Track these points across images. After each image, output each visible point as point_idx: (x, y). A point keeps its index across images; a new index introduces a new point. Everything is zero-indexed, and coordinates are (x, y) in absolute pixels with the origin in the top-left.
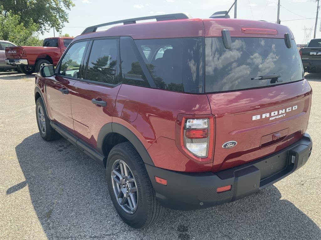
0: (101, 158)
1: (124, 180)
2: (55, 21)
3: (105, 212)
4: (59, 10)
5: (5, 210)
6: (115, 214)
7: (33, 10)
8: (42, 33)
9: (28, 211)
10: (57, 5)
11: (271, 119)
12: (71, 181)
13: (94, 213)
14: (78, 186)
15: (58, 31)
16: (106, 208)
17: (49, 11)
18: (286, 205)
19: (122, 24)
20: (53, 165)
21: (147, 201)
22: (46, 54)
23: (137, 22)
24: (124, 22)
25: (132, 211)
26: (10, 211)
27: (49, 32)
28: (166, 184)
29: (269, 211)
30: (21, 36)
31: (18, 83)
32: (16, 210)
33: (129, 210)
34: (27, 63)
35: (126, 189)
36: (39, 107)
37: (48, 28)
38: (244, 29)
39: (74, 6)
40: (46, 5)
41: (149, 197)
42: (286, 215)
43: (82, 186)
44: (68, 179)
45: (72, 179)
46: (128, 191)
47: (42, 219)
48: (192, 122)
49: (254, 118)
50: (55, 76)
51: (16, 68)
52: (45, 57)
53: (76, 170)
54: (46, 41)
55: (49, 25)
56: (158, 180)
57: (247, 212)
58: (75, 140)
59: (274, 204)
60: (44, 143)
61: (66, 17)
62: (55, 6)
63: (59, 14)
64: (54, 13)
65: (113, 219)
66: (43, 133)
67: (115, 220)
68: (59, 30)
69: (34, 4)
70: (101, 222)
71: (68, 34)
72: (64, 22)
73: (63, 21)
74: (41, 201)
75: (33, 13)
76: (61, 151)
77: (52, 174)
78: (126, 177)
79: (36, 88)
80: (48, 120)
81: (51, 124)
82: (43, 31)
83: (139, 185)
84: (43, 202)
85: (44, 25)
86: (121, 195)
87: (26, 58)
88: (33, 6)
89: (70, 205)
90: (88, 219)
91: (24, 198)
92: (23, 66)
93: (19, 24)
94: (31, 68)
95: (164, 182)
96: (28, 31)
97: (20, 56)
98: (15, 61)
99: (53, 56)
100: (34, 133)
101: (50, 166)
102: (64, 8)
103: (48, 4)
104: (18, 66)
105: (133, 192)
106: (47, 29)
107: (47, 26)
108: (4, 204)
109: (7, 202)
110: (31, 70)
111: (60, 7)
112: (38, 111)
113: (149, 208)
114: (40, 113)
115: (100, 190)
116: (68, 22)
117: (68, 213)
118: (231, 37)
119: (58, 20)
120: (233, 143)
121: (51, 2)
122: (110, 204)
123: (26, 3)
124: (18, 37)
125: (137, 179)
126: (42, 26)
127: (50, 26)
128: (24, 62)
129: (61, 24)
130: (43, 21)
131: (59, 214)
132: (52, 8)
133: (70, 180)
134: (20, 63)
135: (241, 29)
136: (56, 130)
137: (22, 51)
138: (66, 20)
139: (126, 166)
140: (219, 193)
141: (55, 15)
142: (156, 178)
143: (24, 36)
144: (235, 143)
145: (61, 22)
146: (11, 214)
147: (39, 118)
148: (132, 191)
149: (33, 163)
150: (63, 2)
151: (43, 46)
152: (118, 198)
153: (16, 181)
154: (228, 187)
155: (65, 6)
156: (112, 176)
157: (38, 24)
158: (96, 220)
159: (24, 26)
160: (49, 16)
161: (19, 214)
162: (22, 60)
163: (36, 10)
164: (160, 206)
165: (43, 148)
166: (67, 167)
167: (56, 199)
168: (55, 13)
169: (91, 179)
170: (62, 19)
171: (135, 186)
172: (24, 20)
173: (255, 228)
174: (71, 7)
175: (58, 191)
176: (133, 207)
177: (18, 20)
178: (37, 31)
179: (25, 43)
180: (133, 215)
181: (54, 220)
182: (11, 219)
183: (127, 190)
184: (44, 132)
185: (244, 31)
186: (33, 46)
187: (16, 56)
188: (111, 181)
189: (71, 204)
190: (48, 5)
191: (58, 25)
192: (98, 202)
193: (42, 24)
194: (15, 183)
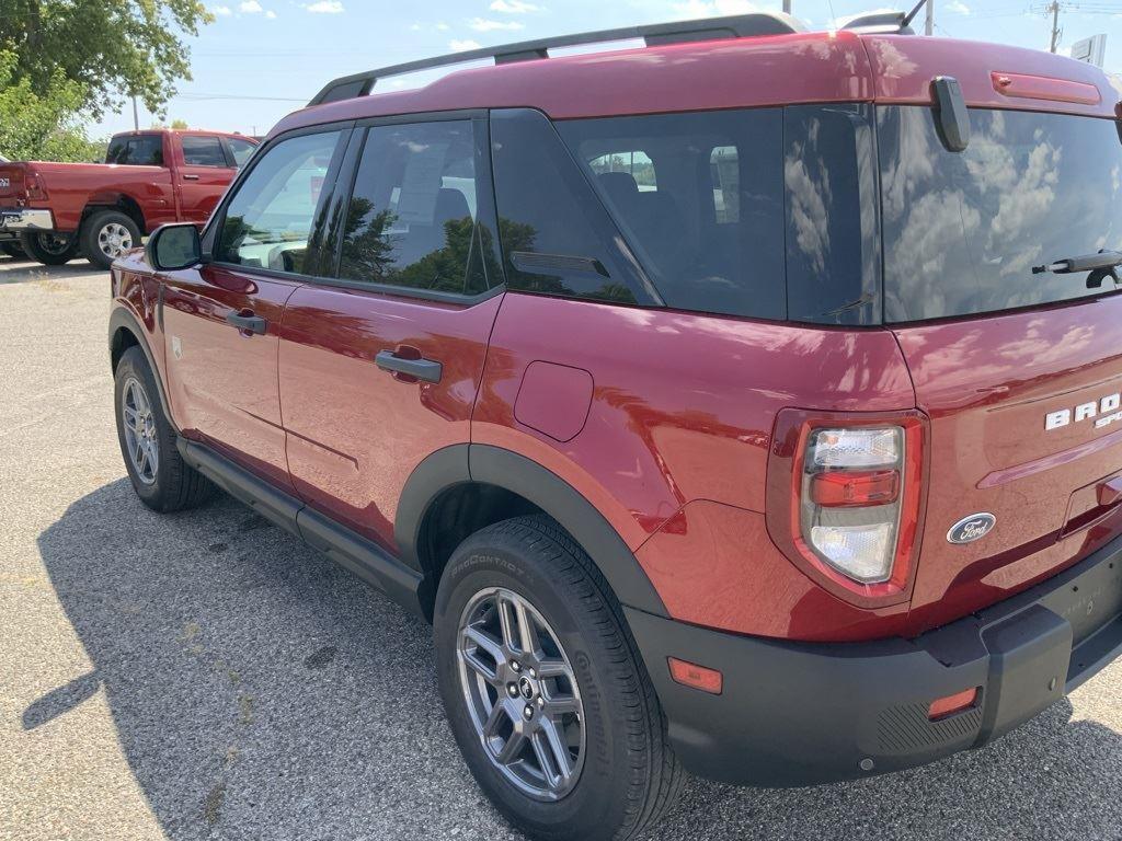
0: (411, 581)
1: (515, 666)
2: (144, 72)
3: (432, 792)
4: (154, 35)
5: (35, 796)
6: (469, 799)
7: (64, 33)
8: (95, 114)
9: (124, 793)
10: (148, 15)
11: (1101, 423)
12: (278, 667)
13: (387, 795)
14: (308, 689)
15: (153, 110)
16: (432, 776)
17: (120, 39)
18: (1099, 743)
19: (490, 62)
20: (196, 604)
21: (629, 753)
22: (119, 191)
23: (553, 53)
24: (496, 56)
25: (552, 790)
26: (55, 798)
27: (120, 112)
28: (718, 690)
29: (1046, 769)
30: (23, 125)
31: (21, 296)
32: (78, 794)
33: (542, 784)
34: (49, 226)
35: (520, 702)
36: (128, 383)
37: (118, 98)
38: (1002, 79)
39: (209, 19)
40: (110, 15)
41: (634, 738)
42: (1111, 779)
43: (323, 687)
44: (265, 659)
45: (281, 660)
46: (532, 709)
47: (188, 826)
48: (836, 440)
49: (1053, 421)
50: (199, 266)
51: (8, 242)
52: (115, 203)
53: (289, 624)
54: (116, 144)
55: (121, 88)
56: (682, 671)
57: (965, 771)
58: (289, 511)
59: (1055, 738)
60: (148, 519)
61: (181, 59)
62: (142, 21)
63: (157, 48)
64: (139, 46)
65: (468, 817)
66: (146, 480)
67: (474, 821)
68: (158, 105)
69: (64, 12)
70: (423, 831)
71: (182, 121)
72: (176, 79)
73: (171, 73)
74: (171, 752)
75: (62, 45)
76: (220, 548)
77: (198, 640)
78: (527, 656)
79: (116, 313)
80: (167, 433)
81: (180, 446)
82: (102, 108)
83: (592, 691)
84: (182, 757)
85: (103, 89)
86: (504, 726)
87: (47, 204)
88: (62, 19)
89: (290, 767)
90: (369, 823)
91: (102, 742)
92: (33, 233)
93: (15, 81)
94: (63, 242)
95: (709, 681)
96: (46, 109)
97: (22, 196)
98: (4, 216)
99: (144, 199)
100: (107, 481)
101: (185, 608)
102: (173, 28)
103: (118, 11)
104: (13, 233)
105: (556, 717)
106: (114, 103)
107: (113, 88)
108: (26, 769)
109: (38, 759)
110: (62, 251)
111: (161, 23)
112: (124, 401)
113: (636, 782)
114: (133, 406)
115: (395, 701)
116: (189, 78)
117: (286, 797)
118: (968, 107)
119: (153, 71)
120: (984, 520)
121: (128, 6)
122: (442, 758)
123: (35, 7)
124: (11, 129)
125: (584, 668)
126: (96, 90)
127: (125, 93)
128: (40, 219)
129: (165, 84)
130: (98, 74)
131: (252, 805)
132: (130, 26)
133: (273, 664)
134: (23, 225)
135: (994, 78)
136: (201, 470)
137: (31, 181)
138: (180, 70)
139: (528, 613)
140: (934, 719)
141: (142, 53)
142: (675, 663)
143: (32, 126)
144: (990, 521)
145: (163, 77)
146: (62, 811)
147: (127, 426)
148: (556, 712)
149: (118, 599)
150: (172, 6)
151: (107, 163)
152: (488, 735)
153: (61, 673)
154: (967, 697)
155: (178, 22)
156: (459, 651)
157: (83, 83)
158: (402, 825)
159: (34, 88)
160: (120, 53)
161: (94, 809)
162: (31, 212)
163: (73, 33)
164: (673, 771)
165: (149, 540)
166: (252, 611)
167: (231, 744)
168: (143, 44)
169: (352, 660)
170: (167, 67)
171: (569, 691)
172: (30, 70)
173: (1011, 835)
174: (199, 24)
175: (231, 708)
176: (557, 770)
177: (12, 70)
178: (77, 110)
179: (36, 151)
180: (558, 807)
181: (235, 828)
182: (66, 829)
183: (528, 706)
184: (150, 477)
185: (1005, 84)
186: (67, 162)
187: (8, 196)
188: (458, 670)
189: (294, 759)
190: (115, 17)
191: (151, 88)
192: (396, 751)
193: (96, 83)
194: (59, 679)
